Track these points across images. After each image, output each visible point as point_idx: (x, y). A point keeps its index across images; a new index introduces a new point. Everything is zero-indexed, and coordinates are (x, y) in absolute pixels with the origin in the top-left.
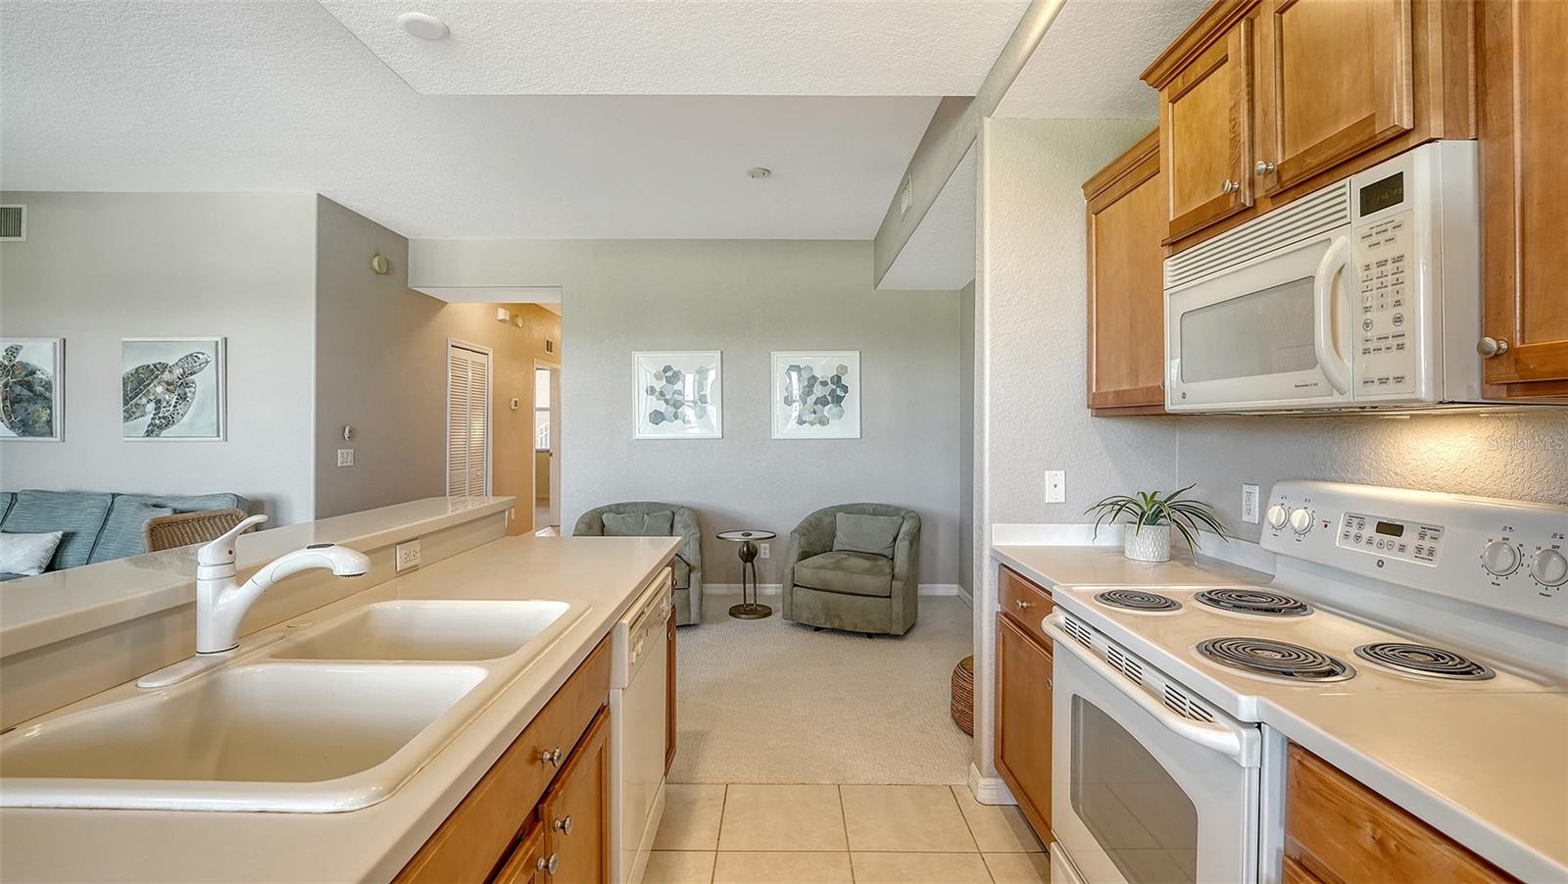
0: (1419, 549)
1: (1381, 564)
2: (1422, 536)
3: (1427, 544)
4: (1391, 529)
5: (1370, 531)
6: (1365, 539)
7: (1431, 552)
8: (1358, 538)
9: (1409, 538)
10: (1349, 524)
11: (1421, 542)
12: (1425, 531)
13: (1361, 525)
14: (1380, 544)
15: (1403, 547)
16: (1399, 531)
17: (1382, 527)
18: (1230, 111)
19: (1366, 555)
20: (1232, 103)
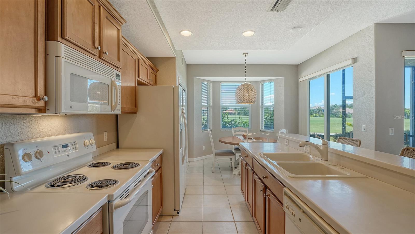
0: (73, 148)
1: (68, 156)
2: (73, 145)
3: (74, 146)
4: (65, 146)
5: (61, 149)
6: (61, 152)
7: (76, 148)
8: (59, 152)
9: (70, 147)
10: (55, 149)
11: (73, 147)
12: (73, 144)
13: (58, 148)
14: (65, 151)
15: (70, 150)
16: (67, 146)
17: (63, 146)
18: (93, 23)
19: (63, 156)
20: (95, 21)
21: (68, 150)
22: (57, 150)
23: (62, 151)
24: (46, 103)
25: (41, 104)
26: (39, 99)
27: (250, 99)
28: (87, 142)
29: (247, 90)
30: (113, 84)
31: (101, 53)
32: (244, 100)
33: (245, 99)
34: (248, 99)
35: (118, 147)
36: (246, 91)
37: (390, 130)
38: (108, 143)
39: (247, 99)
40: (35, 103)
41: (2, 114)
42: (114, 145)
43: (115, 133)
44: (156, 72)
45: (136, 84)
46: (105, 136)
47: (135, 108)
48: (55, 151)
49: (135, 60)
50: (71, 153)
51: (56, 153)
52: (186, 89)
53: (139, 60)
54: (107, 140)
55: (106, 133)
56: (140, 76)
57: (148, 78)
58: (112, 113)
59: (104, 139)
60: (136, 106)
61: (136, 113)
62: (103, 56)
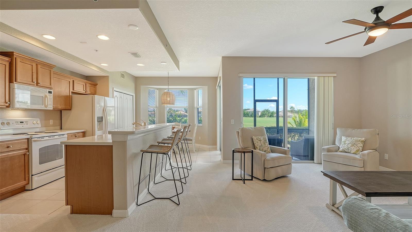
12: (26, 122)
13: (18, 123)
14: (21, 124)
15: (24, 124)
16: (23, 122)
17: (21, 122)
18: (32, 72)
19: (21, 126)
20: (33, 72)
21: (23, 124)
22: (17, 123)
23: (20, 124)
24: (9, 104)
25: (7, 105)
26: (6, 103)
27: (168, 102)
28: (35, 122)
29: (166, 96)
30: (46, 96)
31: (37, 83)
32: (164, 102)
35: (61, 129)
37: (231, 121)
38: (53, 126)
39: (166, 102)
40: (5, 104)
41: (1, 108)
42: (59, 127)
43: (60, 121)
44: (95, 85)
45: (71, 94)
46: (51, 122)
47: (69, 107)
48: (16, 123)
49: (69, 81)
50: (25, 125)
51: (16, 124)
52: (134, 95)
53: (73, 81)
54: (52, 124)
55: (52, 120)
56: (75, 89)
57: (84, 90)
58: (46, 109)
59: (50, 123)
60: (70, 106)
61: (70, 110)
62: (39, 85)
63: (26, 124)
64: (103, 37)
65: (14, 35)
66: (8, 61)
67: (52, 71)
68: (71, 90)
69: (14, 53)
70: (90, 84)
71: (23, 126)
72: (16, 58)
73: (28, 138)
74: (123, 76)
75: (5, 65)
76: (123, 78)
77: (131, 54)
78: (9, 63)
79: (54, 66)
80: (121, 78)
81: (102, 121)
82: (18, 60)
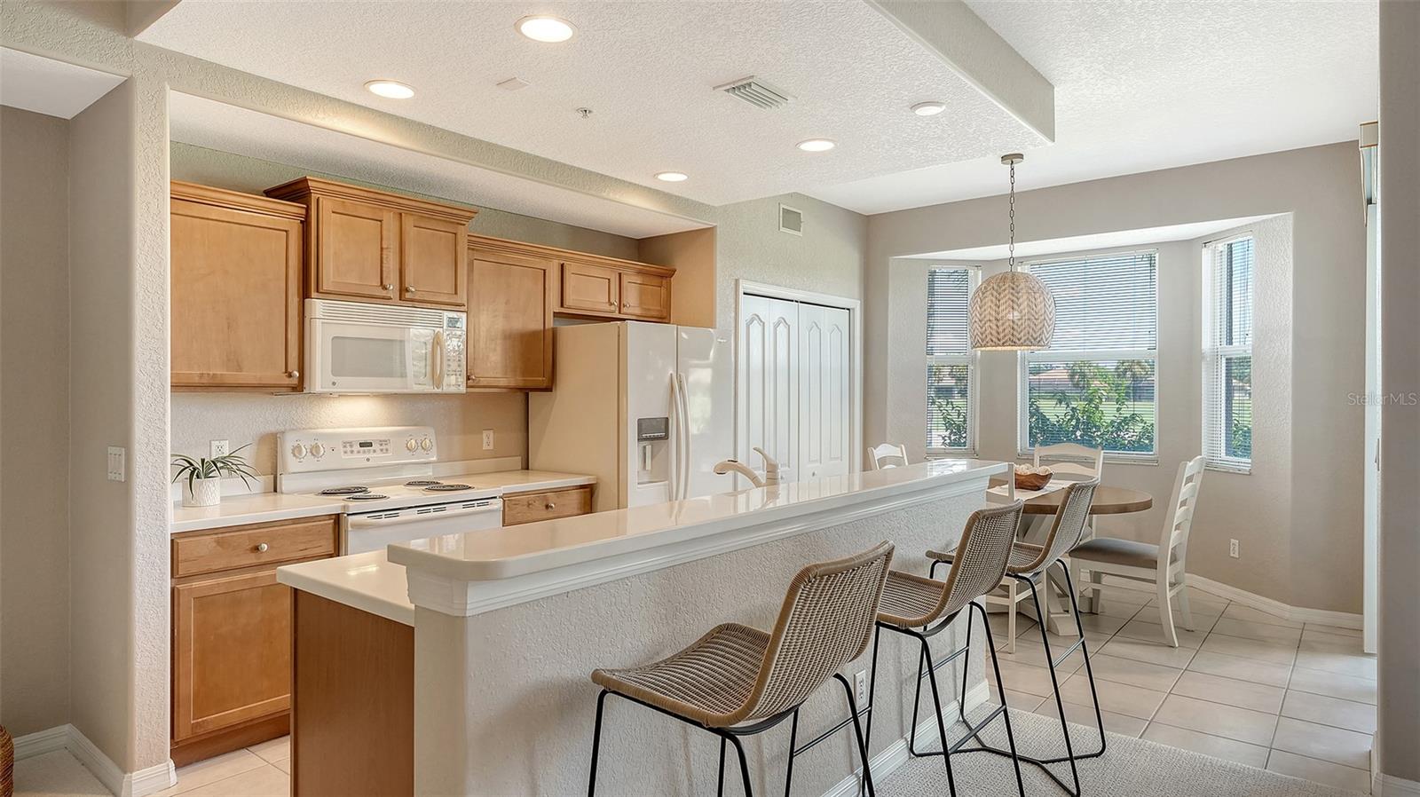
4: (365, 445)
5: (356, 447)
6: (355, 451)
7: (387, 450)
8: (352, 452)
9: (376, 447)
10: (345, 446)
11: (382, 447)
12: (381, 443)
13: (351, 446)
14: (364, 452)
15: (374, 451)
16: (370, 445)
17: (362, 445)
18: (382, 249)
19: (359, 458)
20: (384, 246)
21: (369, 451)
22: (349, 449)
23: (359, 452)
25: (293, 381)
26: (290, 375)
27: (1006, 331)
28: (414, 442)
29: (994, 299)
30: (436, 340)
31: (403, 290)
32: (984, 336)
33: (988, 332)
34: (998, 333)
35: (526, 467)
36: (990, 304)
38: (495, 454)
39: (994, 332)
42: (517, 461)
43: (520, 436)
44: (667, 275)
45: (550, 323)
46: (488, 440)
47: (541, 380)
48: (345, 449)
49: (544, 270)
50: (375, 457)
51: (345, 452)
52: (856, 305)
53: (562, 265)
54: (491, 447)
55: (491, 433)
56: (568, 302)
57: (612, 301)
58: (436, 390)
59: (482, 443)
60: (548, 373)
61: (549, 389)
62: (408, 295)
63: (382, 450)
64: (547, 29)
65: (275, 110)
66: (297, 215)
67: (462, 231)
68: (553, 305)
69: (310, 183)
70: (640, 272)
71: (368, 460)
72: (318, 200)
73: (338, 514)
74: (791, 219)
75: (286, 231)
76: (792, 232)
77: (728, 91)
78: (302, 222)
79: (468, 214)
80: (782, 229)
81: (666, 437)
82: (327, 205)
